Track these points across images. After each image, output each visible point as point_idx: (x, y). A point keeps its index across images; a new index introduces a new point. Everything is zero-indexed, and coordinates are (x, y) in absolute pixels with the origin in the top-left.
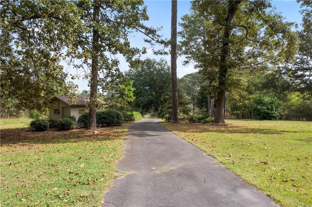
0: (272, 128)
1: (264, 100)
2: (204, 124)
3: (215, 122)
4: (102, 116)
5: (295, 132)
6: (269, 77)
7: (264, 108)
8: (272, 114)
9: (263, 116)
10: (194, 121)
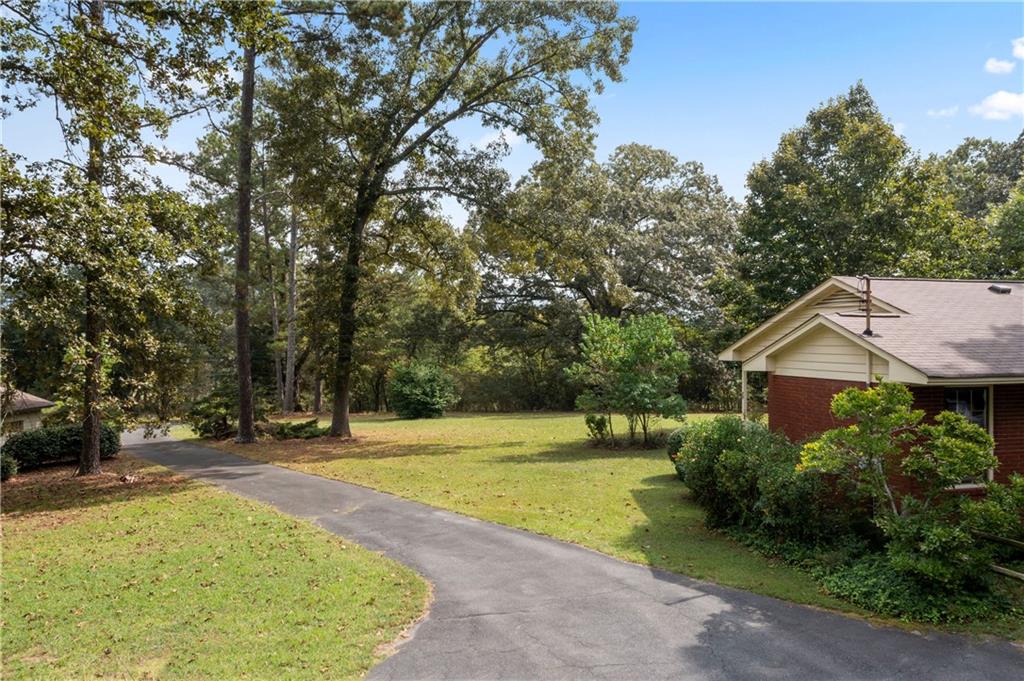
0: (438, 442)
1: (415, 374)
2: (311, 440)
3: (332, 436)
4: (68, 439)
5: (476, 448)
6: (423, 312)
7: (418, 391)
8: (434, 404)
9: (415, 408)
10: (285, 436)
